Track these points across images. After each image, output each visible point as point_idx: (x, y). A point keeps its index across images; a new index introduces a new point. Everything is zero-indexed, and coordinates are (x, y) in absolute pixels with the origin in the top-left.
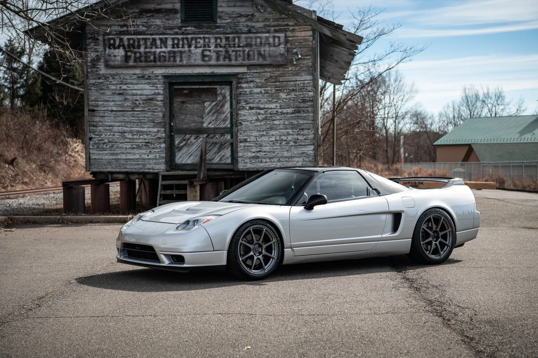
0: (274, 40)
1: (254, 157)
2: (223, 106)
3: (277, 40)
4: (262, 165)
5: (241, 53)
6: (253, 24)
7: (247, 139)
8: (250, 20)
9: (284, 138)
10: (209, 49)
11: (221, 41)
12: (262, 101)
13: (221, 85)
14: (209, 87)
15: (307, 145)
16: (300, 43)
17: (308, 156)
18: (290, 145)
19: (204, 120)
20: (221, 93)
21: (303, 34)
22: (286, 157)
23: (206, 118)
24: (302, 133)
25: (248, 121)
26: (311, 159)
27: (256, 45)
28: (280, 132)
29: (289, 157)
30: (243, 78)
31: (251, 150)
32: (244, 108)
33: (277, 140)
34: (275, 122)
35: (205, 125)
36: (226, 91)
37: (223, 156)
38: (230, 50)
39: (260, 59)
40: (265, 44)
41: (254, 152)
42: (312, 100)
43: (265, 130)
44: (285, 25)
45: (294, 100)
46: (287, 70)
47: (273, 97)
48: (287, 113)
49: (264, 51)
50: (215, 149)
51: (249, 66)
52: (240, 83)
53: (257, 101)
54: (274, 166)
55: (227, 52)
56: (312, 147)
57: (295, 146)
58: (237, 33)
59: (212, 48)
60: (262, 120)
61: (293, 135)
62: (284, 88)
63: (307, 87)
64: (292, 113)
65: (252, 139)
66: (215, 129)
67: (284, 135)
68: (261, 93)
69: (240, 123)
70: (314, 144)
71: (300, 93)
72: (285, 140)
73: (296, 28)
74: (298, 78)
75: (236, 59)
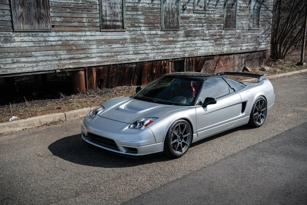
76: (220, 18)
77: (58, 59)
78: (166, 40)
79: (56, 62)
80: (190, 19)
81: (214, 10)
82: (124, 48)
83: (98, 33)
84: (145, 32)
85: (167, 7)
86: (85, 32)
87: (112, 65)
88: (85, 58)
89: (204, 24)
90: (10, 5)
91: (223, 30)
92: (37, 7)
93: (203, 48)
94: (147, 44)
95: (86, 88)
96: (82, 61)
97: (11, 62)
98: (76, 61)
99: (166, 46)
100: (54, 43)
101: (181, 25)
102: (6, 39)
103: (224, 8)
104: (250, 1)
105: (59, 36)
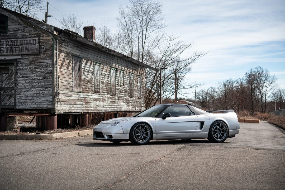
0: (33, 42)
1: (24, 102)
2: (12, 76)
3: (34, 41)
4: (27, 106)
5: (18, 49)
6: (24, 34)
7: (20, 93)
8: (23, 32)
9: (38, 92)
10: (3, 47)
11: (9, 43)
12: (28, 73)
13: (11, 65)
14: (5, 66)
15: (49, 96)
16: (46, 42)
17: (49, 101)
18: (41, 96)
19: (3, 83)
20: (11, 69)
21: (47, 38)
22: (39, 102)
23: (4, 82)
24: (47, 89)
25: (21, 84)
26: (51, 103)
27: (25, 44)
28: (36, 89)
29: (40, 102)
30: (19, 61)
31: (22, 99)
32: (19, 77)
33: (35, 93)
34: (34, 84)
35: (3, 86)
36: (13, 68)
37: (11, 102)
38: (13, 47)
39: (27, 51)
40: (29, 44)
41: (24, 100)
42: (52, 72)
43: (29, 88)
44: (39, 34)
45: (43, 72)
46: (40, 57)
47: (33, 71)
48: (40, 79)
49: (29, 47)
50: (8, 98)
51: (22, 55)
52: (18, 64)
53: (25, 73)
54: (33, 107)
55: (11, 48)
56: (51, 97)
57: (44, 96)
58: (16, 38)
59: (5, 46)
60: (28, 83)
61: (43, 91)
62: (39, 66)
63: (49, 65)
64: (42, 79)
65: (23, 93)
66: (7, 88)
67: (38, 91)
68: (28, 69)
69: (18, 85)
70: (52, 96)
71: (46, 69)
72: (39, 93)
73: (44, 35)
74: (45, 61)
75: (16, 52)
76: (128, 90)
78: (112, 100)
79: (82, 108)
80: (119, 90)
81: (126, 86)
82: (100, 104)
83: (93, 95)
84: (106, 96)
85: (112, 83)
86: (89, 94)
87: (97, 112)
88: (90, 107)
89: (124, 93)
90: (73, 79)
91: (130, 97)
92: (79, 80)
93: (123, 107)
94: (106, 102)
95: (89, 123)
96: (89, 109)
97: (72, 107)
98: (87, 108)
99: (112, 104)
100: (82, 99)
101: (116, 93)
102: (71, 95)
103: (129, 85)
104: (138, 82)
105: (83, 95)
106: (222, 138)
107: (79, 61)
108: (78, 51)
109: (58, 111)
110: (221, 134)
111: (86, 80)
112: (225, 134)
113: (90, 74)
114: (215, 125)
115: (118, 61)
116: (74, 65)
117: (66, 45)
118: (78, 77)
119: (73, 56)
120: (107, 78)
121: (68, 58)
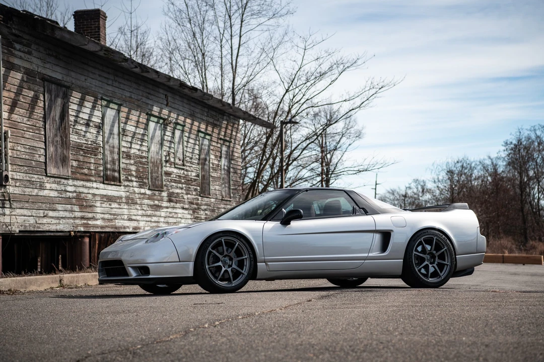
76: (196, 178)
77: (73, 216)
78: (152, 203)
79: (72, 221)
80: (172, 176)
81: (191, 165)
82: (121, 210)
83: (102, 186)
84: (137, 190)
85: (152, 156)
86: (91, 183)
87: (112, 232)
88: (92, 218)
89: (184, 185)
90: (45, 143)
91: (200, 196)
92: (62, 146)
93: (183, 221)
94: (138, 207)
95: (90, 261)
96: (90, 222)
97: (42, 216)
98: (85, 222)
99: (153, 212)
100: (71, 195)
101: (164, 183)
102: (41, 186)
103: (198, 164)
104: (221, 157)
105: (75, 186)
106: (440, 277)
107: (61, 94)
108: (58, 69)
109: (4, 226)
110: (435, 265)
111: (82, 146)
112: (446, 266)
113: (93, 130)
114: (421, 242)
115: (167, 100)
116: (47, 104)
117: (26, 50)
118: (58, 139)
119: (46, 80)
120: (139, 143)
121: (32, 86)
